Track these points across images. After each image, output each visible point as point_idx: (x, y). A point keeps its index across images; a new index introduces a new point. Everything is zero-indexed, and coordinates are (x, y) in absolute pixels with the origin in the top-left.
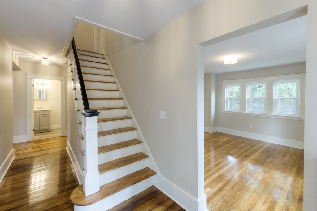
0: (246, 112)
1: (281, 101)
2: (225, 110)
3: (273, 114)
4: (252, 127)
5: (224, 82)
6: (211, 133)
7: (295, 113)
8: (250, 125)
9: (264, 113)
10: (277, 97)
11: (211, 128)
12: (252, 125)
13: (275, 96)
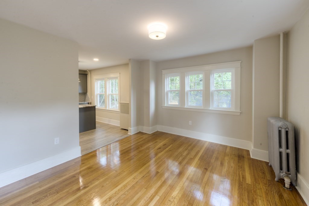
0: (186, 107)
1: (217, 93)
2: (166, 105)
3: (211, 109)
4: (191, 125)
5: (164, 72)
6: (150, 134)
7: (230, 106)
8: (190, 121)
9: (202, 108)
10: (214, 89)
11: (150, 128)
12: (191, 122)
13: (213, 88)
